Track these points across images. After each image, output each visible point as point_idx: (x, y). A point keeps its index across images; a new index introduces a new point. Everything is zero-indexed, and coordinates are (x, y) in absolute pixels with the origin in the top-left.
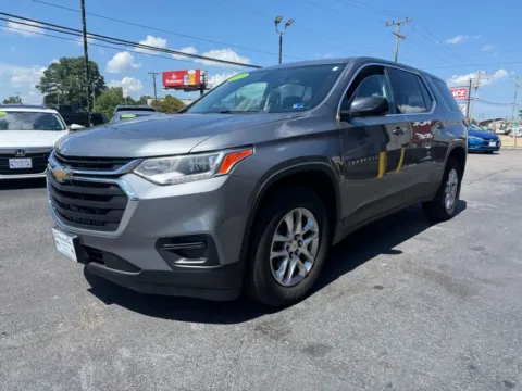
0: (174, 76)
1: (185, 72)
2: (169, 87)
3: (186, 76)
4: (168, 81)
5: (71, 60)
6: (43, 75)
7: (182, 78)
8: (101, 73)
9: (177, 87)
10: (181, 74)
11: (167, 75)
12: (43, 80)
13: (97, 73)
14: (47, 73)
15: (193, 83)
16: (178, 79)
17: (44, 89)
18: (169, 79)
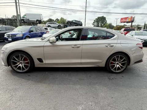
0: (124, 19)
1: (128, 18)
2: (121, 22)
3: (128, 19)
4: (122, 21)
6: (94, 21)
7: (126, 19)
9: (124, 22)
10: (126, 18)
11: (122, 19)
12: (94, 22)
13: (106, 20)
14: (95, 21)
16: (125, 20)
17: (93, 24)
18: (122, 20)
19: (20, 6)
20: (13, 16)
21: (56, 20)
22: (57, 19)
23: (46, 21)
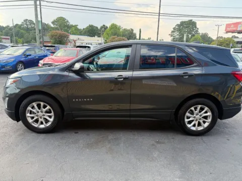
0: (232, 26)
2: (227, 32)
3: (240, 25)
5: (185, 22)
6: (173, 30)
7: (237, 26)
9: (233, 32)
10: (236, 24)
11: (228, 26)
12: (172, 32)
13: (196, 27)
14: (174, 28)
16: (234, 27)
17: (172, 36)
18: (229, 28)
19: (42, 7)
20: (24, 21)
21: (102, 28)
22: (104, 25)
23: (84, 29)
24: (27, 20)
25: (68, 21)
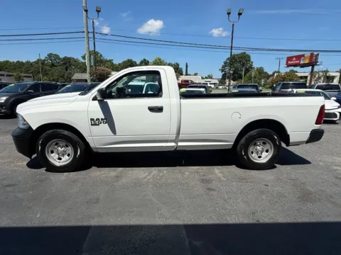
0: (294, 59)
1: (303, 56)
3: (303, 58)
4: (290, 63)
5: (237, 55)
6: (223, 64)
7: (299, 60)
8: (252, 60)
9: (295, 65)
10: (299, 57)
11: (289, 59)
13: (249, 60)
15: (307, 61)
17: (222, 71)
20: (48, 55)
21: (142, 62)
22: (145, 60)
24: (51, 54)
25: (101, 55)
